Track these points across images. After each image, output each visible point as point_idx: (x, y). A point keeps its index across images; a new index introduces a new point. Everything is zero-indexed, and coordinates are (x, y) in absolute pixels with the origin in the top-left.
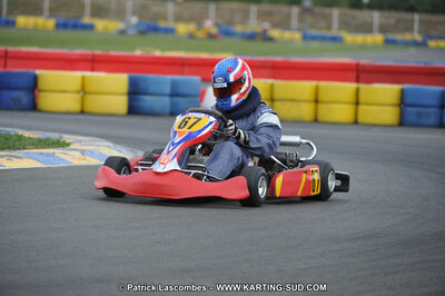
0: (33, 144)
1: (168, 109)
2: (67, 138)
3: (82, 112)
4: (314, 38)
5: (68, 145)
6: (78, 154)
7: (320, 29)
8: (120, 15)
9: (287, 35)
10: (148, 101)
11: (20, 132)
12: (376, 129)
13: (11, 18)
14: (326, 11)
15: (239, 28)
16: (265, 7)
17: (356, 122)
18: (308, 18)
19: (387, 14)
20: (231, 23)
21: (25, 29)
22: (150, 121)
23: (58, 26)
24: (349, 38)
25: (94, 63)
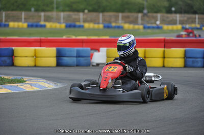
0: (8, 82)
1: (76, 63)
2: (25, 78)
3: (35, 66)
4: (149, 28)
6: (29, 86)
7: (152, 23)
8: (58, 20)
9: (136, 27)
10: (66, 60)
11: (3, 76)
12: (173, 69)
13: (6, 23)
14: (155, 15)
15: (114, 24)
16: (126, 14)
17: (164, 66)
18: (146, 19)
19: (183, 15)
20: (110, 22)
21: (13, 28)
22: (67, 69)
23: (28, 26)
24: (165, 27)
25: (41, 43)
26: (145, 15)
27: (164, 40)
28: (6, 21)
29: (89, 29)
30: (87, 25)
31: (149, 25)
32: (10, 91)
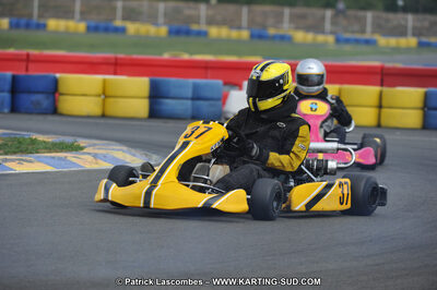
0: (46, 148)
1: (189, 112)
3: (103, 116)
4: (347, 41)
5: (82, 148)
6: (90, 158)
7: (353, 32)
8: (153, 19)
9: (321, 38)
10: (169, 105)
11: (35, 136)
12: (398, 133)
13: (42, 21)
14: (361, 13)
15: (272, 31)
16: (299, 10)
17: (379, 126)
18: (342, 21)
19: (421, 16)
20: (265, 27)
21: (56, 32)
22: (171, 124)
23: (89, 29)
24: (382, 41)
25: (117, 66)
26: (338, 13)
27: (382, 68)
28: (40, 16)
29: (219, 40)
30: (214, 31)
31: (348, 36)
32: (49, 169)
